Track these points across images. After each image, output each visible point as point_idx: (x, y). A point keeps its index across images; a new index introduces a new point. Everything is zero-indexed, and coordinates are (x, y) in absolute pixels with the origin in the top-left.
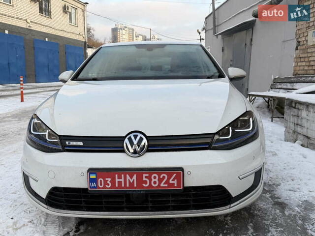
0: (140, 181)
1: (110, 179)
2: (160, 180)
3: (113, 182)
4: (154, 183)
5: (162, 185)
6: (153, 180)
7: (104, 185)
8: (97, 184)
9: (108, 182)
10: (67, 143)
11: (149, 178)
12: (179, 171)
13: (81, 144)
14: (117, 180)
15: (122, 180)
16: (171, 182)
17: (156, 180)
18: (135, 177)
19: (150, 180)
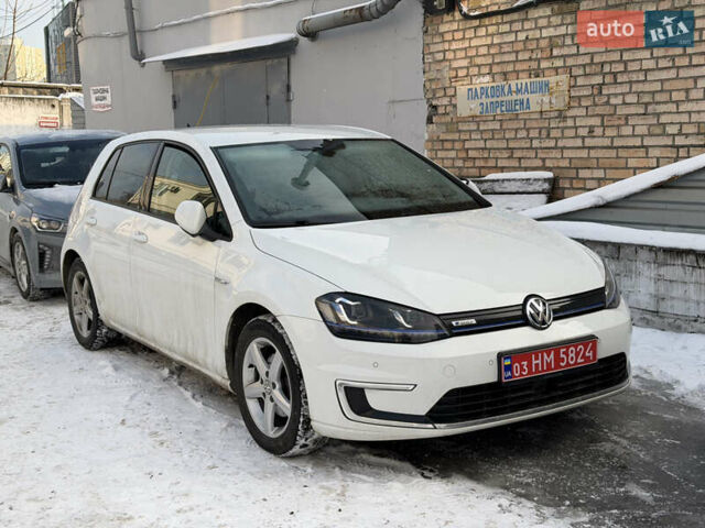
0: (558, 359)
1: (525, 363)
2: (577, 354)
3: (529, 366)
4: (572, 360)
5: (579, 361)
6: (571, 355)
7: (520, 372)
8: (512, 373)
9: (525, 367)
10: (454, 323)
11: (566, 353)
12: (590, 341)
13: (473, 321)
14: (534, 362)
15: (539, 362)
16: (587, 354)
17: (573, 355)
18: (552, 356)
19: (568, 356)
